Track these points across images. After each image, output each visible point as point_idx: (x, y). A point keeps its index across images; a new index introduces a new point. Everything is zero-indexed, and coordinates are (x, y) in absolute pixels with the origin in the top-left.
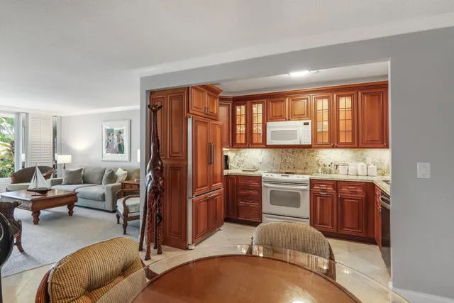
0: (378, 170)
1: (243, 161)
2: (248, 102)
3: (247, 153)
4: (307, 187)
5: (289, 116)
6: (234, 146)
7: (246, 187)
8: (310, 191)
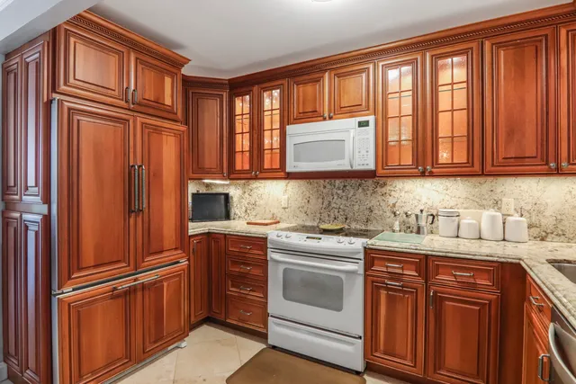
0: (530, 226)
1: (255, 204)
2: (256, 89)
3: (261, 191)
4: (358, 267)
5: (330, 111)
6: (232, 176)
7: (242, 259)
8: (366, 276)
